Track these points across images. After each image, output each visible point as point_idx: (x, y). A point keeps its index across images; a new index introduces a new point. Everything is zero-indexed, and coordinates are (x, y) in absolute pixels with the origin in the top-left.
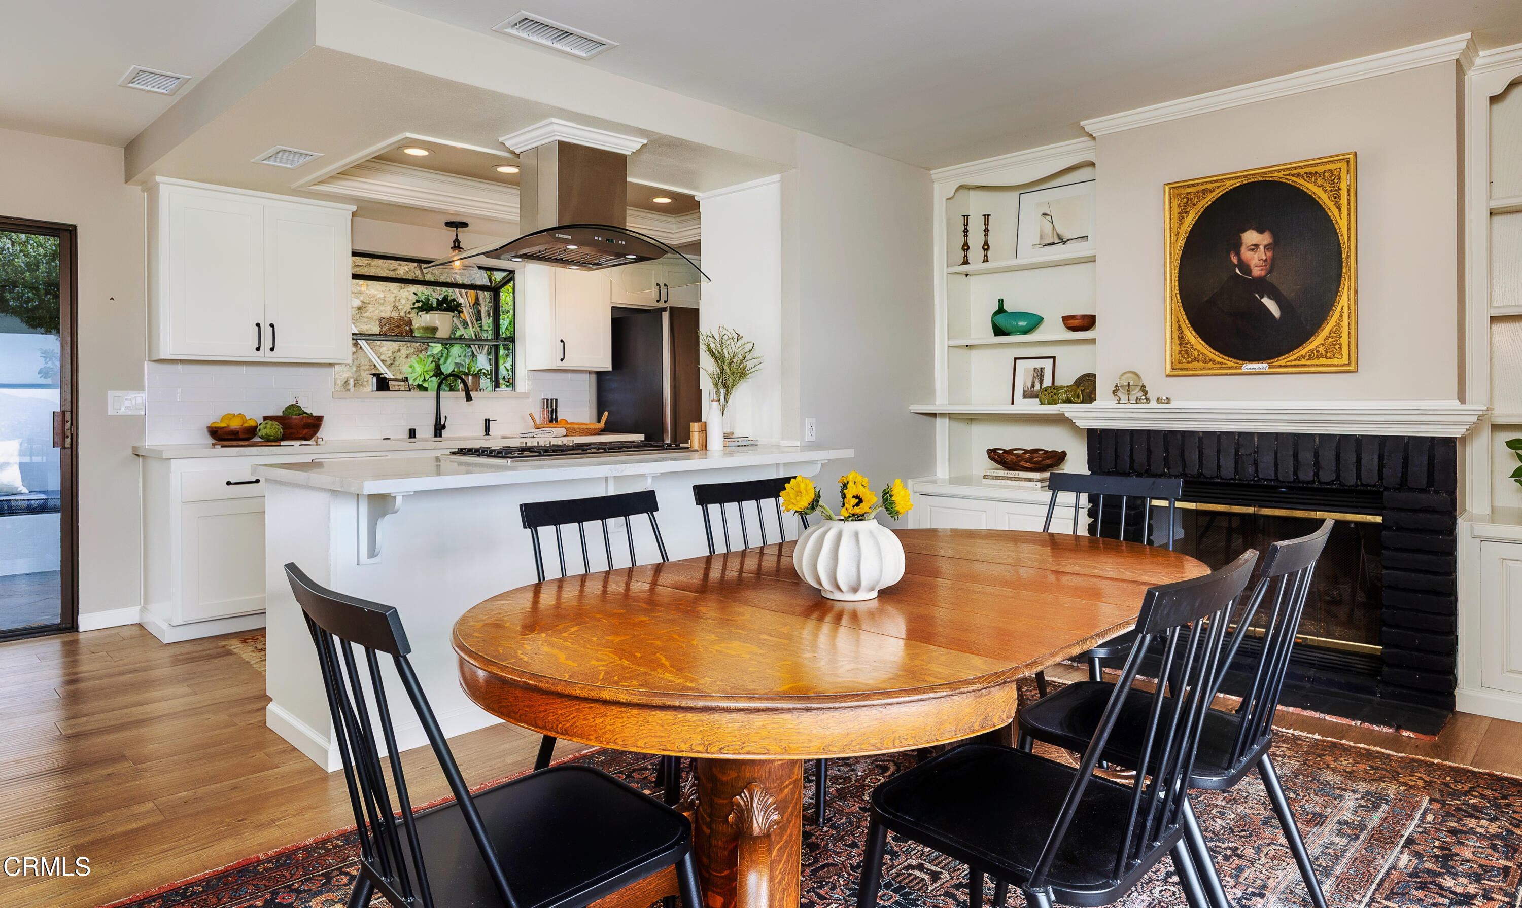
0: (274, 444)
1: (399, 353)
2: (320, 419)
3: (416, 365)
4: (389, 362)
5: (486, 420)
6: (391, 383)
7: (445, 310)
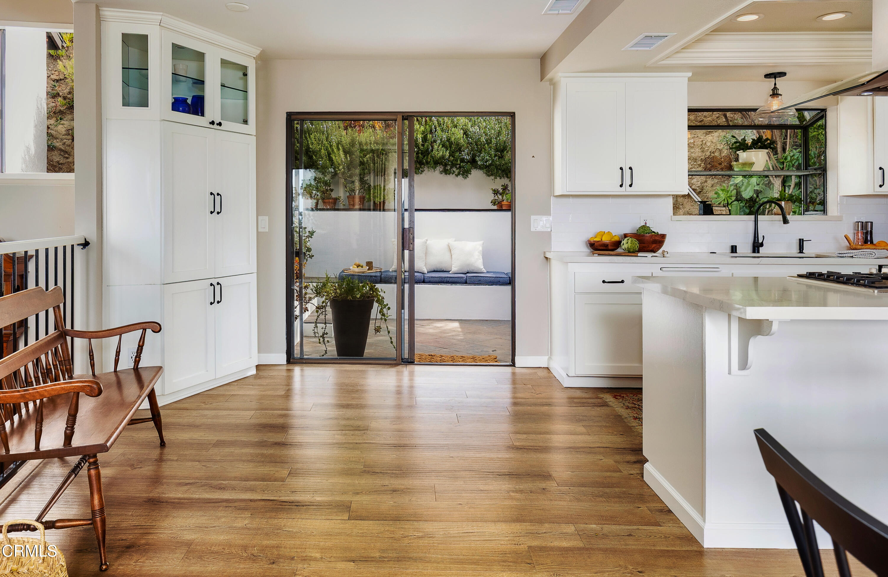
0: (633, 255)
1: (706, 184)
2: (663, 236)
3: (720, 192)
4: (699, 190)
5: (800, 240)
6: (714, 208)
7: (761, 148)
